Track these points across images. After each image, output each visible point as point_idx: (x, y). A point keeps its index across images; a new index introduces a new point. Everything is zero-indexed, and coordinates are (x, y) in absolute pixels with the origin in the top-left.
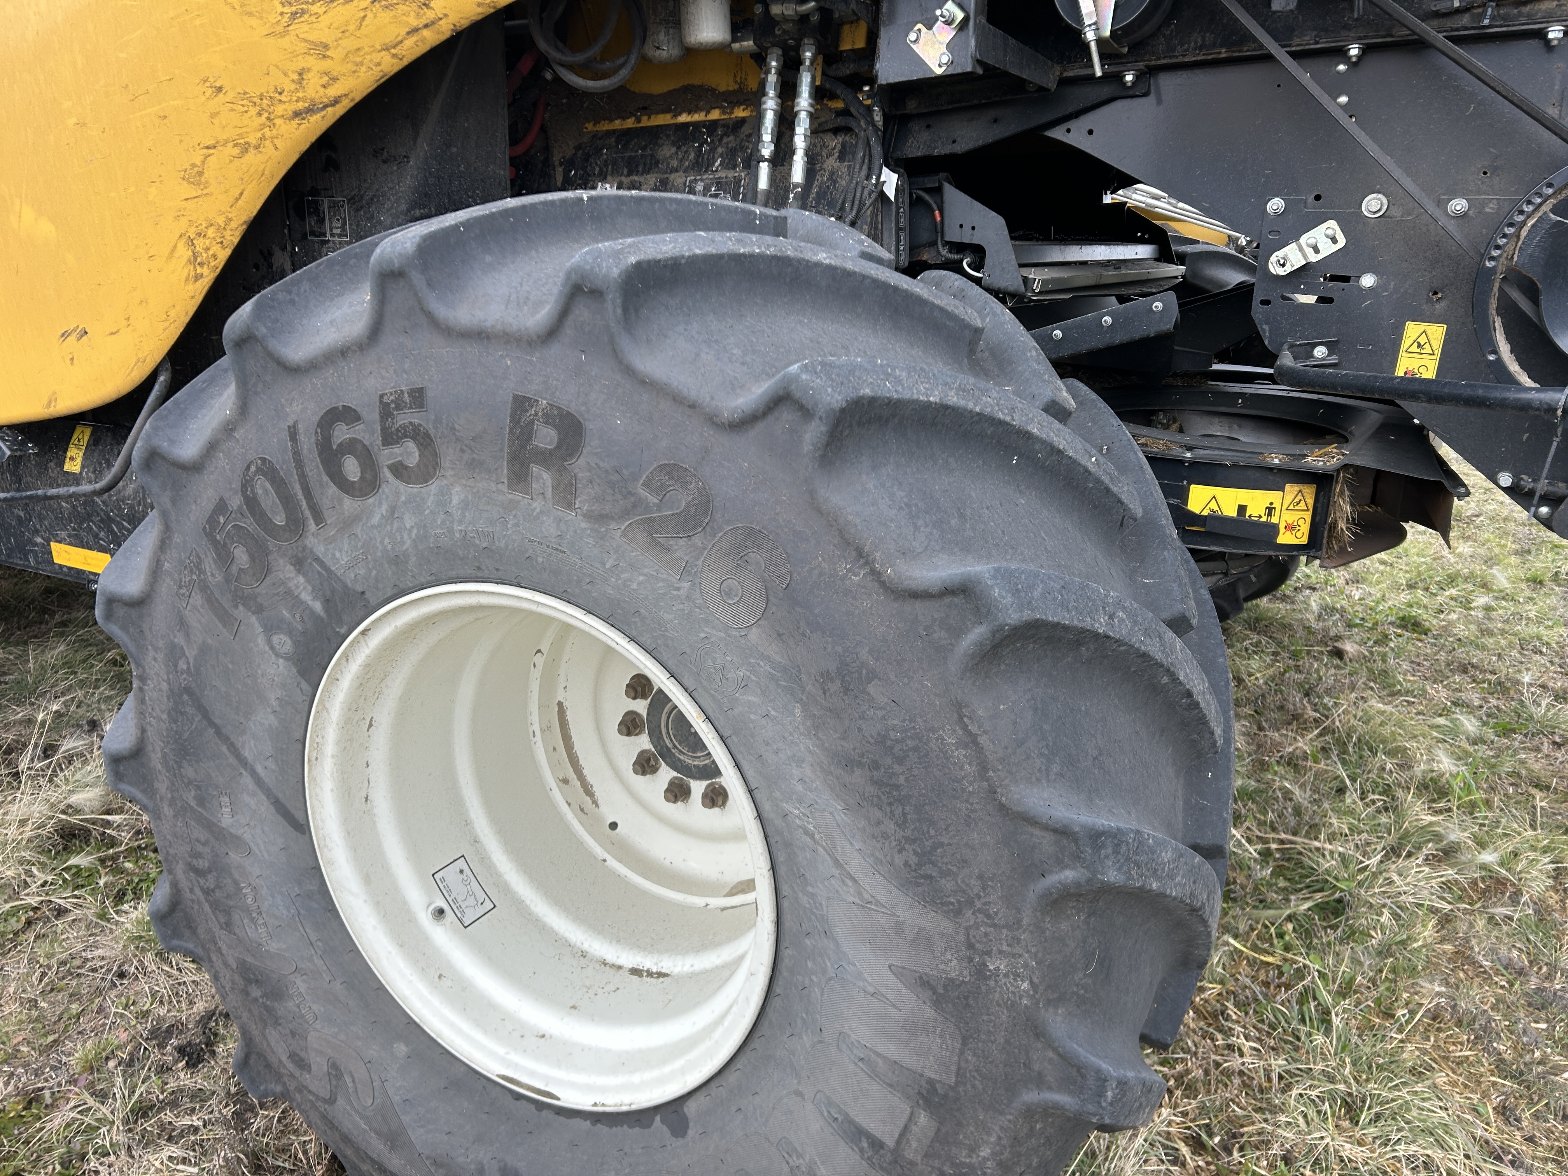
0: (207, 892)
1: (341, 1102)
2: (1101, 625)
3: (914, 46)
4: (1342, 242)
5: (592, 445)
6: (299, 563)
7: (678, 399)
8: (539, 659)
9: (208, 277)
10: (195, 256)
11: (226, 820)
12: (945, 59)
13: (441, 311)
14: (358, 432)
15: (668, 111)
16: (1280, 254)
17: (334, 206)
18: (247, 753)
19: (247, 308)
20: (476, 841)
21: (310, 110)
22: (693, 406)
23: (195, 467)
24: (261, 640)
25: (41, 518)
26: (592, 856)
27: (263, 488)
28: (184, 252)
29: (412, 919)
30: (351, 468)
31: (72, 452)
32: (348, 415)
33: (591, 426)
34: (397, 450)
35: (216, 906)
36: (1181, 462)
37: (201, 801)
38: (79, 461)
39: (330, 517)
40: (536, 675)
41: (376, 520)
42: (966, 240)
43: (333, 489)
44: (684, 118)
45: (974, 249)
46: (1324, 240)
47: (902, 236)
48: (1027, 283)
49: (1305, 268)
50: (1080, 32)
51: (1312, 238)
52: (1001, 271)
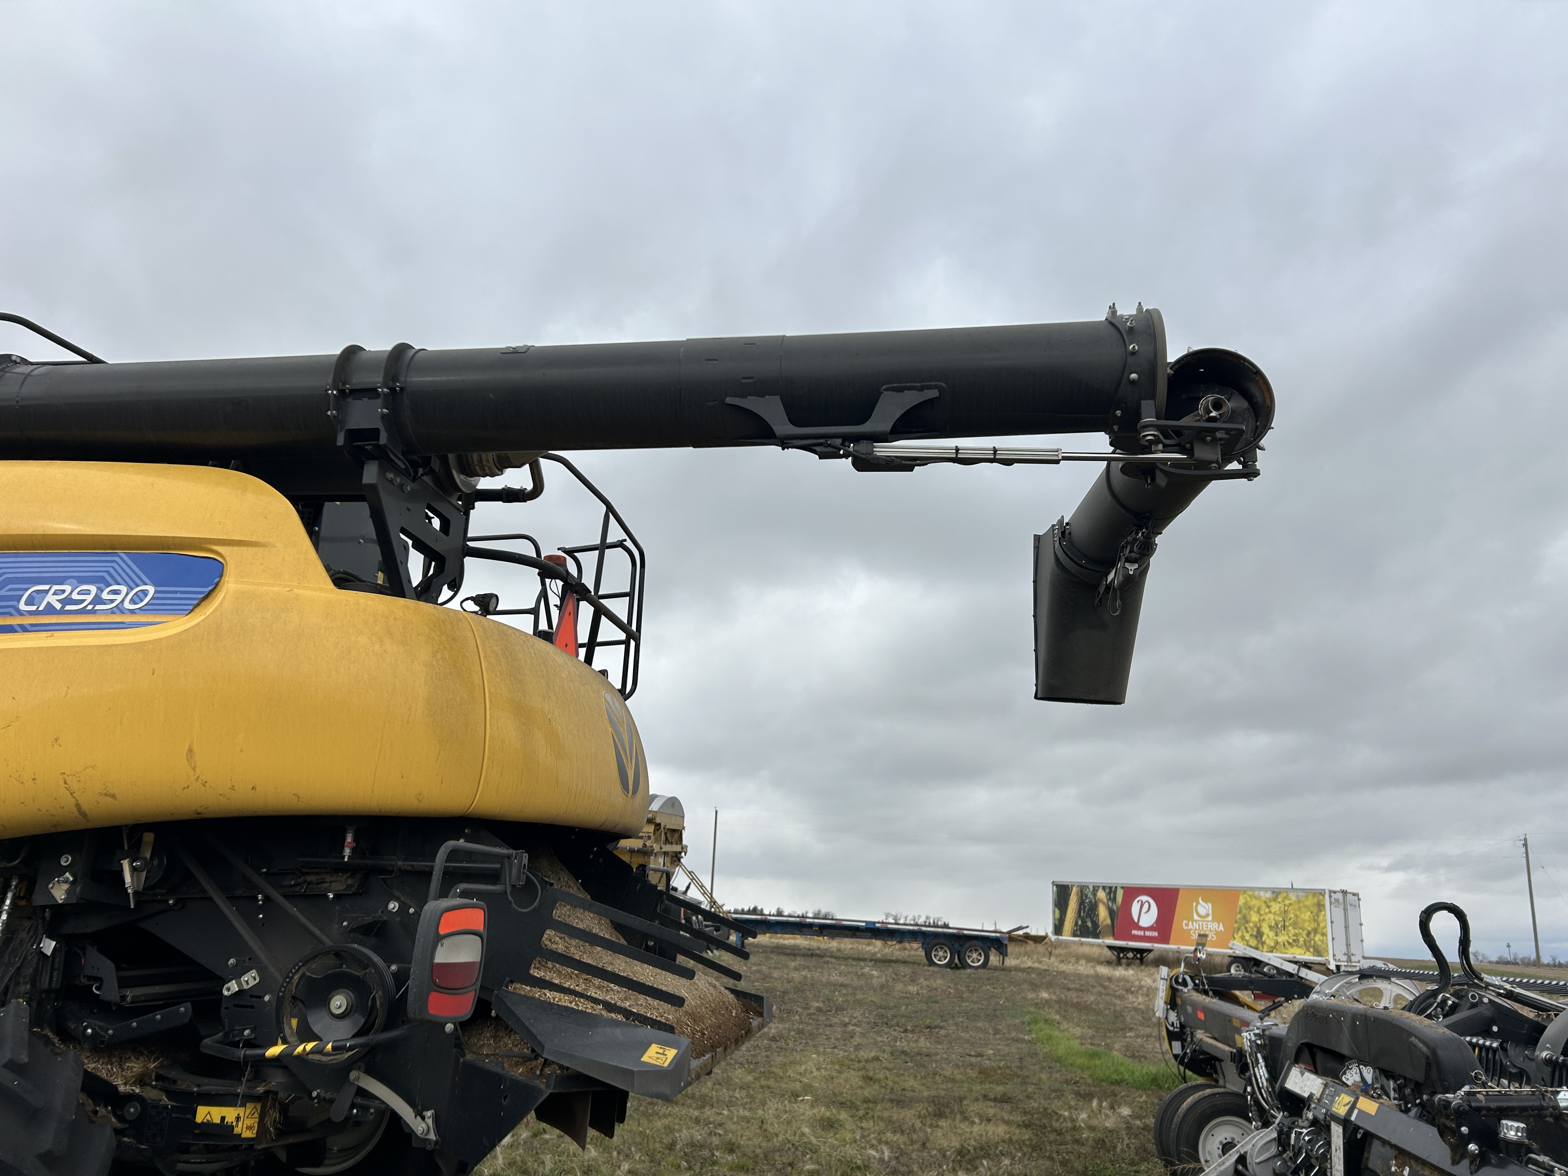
3: (51, 890)
4: (258, 980)
12: (63, 897)
16: (226, 986)
36: (192, 1093)
42: (94, 975)
45: (99, 979)
46: (250, 979)
47: (56, 973)
48: (123, 998)
49: (241, 992)
50: (126, 889)
51: (245, 978)
52: (109, 991)
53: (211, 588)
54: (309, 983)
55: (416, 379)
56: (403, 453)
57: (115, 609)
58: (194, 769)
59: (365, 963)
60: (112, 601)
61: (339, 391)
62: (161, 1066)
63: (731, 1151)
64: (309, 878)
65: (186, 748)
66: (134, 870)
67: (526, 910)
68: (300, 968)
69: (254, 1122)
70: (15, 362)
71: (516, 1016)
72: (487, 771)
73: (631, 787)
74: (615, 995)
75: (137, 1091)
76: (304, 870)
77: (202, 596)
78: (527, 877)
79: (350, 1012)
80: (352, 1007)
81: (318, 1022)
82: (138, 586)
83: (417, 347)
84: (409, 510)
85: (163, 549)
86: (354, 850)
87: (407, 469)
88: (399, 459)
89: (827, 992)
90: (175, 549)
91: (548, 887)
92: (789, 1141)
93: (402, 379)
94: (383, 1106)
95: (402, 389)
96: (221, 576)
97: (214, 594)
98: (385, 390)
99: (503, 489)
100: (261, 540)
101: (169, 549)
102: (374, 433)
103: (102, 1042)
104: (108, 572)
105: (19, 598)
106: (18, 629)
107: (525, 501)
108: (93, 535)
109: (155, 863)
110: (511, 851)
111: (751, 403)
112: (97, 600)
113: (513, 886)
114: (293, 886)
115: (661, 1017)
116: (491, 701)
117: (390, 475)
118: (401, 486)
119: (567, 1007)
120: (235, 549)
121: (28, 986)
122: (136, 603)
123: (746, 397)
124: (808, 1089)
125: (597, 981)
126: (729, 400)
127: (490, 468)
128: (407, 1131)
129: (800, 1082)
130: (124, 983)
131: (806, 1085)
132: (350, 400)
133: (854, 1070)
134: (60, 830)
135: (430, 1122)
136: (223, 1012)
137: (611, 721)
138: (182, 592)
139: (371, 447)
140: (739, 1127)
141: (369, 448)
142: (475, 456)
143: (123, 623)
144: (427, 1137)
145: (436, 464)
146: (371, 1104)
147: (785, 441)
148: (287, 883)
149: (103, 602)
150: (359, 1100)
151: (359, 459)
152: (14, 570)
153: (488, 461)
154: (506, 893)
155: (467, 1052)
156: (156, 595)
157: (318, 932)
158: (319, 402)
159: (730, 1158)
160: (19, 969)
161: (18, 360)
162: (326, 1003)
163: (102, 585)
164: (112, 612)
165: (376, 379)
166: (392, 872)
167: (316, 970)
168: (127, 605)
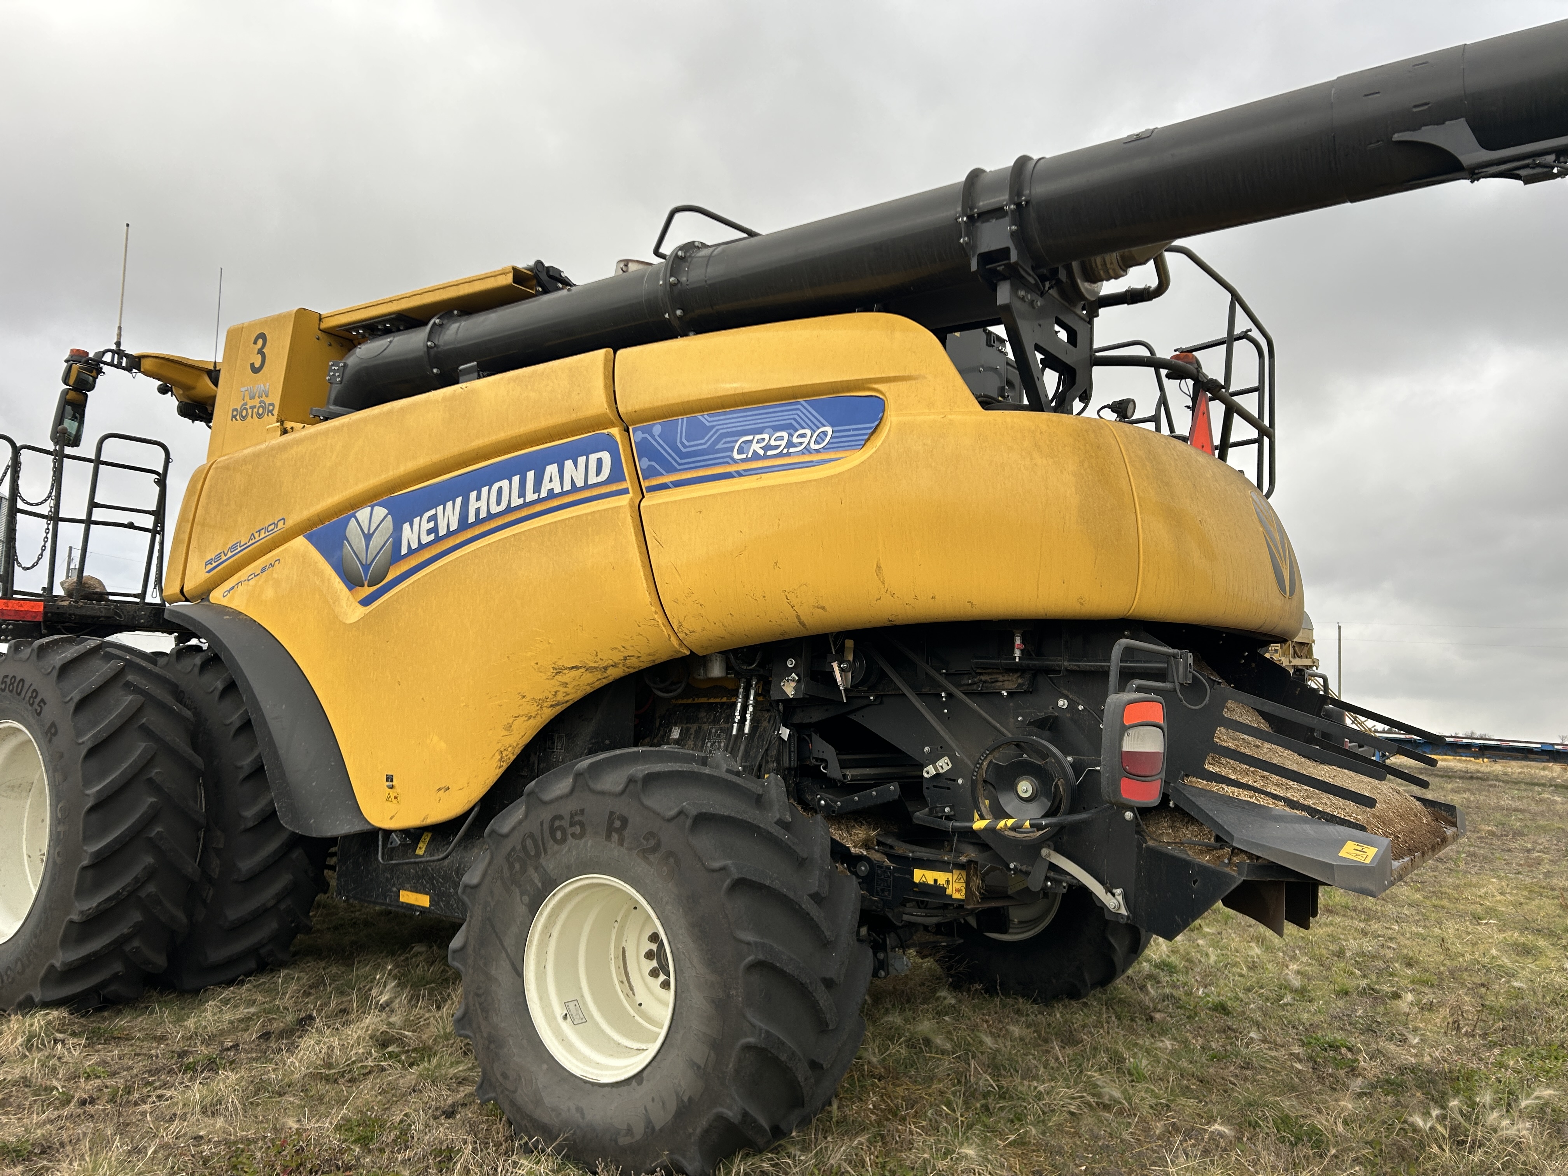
0: (480, 1004)
1: (519, 1091)
2: (768, 883)
3: (783, 688)
4: (950, 765)
5: (630, 826)
6: (536, 869)
7: (654, 812)
8: (616, 925)
9: (505, 766)
10: (502, 758)
11: (493, 972)
12: (792, 693)
13: (592, 785)
14: (563, 823)
15: (705, 697)
16: (925, 770)
17: (560, 738)
18: (505, 944)
19: (533, 782)
20: (582, 996)
21: (557, 705)
22: (658, 814)
23: (506, 836)
24: (518, 898)
25: (398, 879)
26: (629, 1014)
27: (529, 842)
28: (498, 757)
29: (555, 1018)
30: (559, 835)
31: (420, 845)
32: (560, 817)
33: (630, 820)
34: (574, 828)
35: (483, 1010)
36: (908, 858)
37: (485, 964)
38: (423, 849)
39: (549, 851)
40: (614, 932)
41: (564, 852)
42: (820, 757)
43: (552, 842)
44: (712, 700)
45: (824, 761)
46: (944, 764)
47: (792, 755)
48: (845, 776)
49: (938, 775)
50: (838, 687)
51: (939, 763)
52: (833, 770)
53: (876, 423)
54: (996, 769)
55: (1038, 190)
56: (1033, 268)
57: (804, 451)
58: (883, 583)
59: (1045, 754)
60: (801, 444)
61: (968, 217)
62: (878, 834)
63: (1409, 965)
64: (983, 678)
65: (875, 566)
66: (842, 670)
67: (1197, 708)
68: (987, 755)
69: (961, 885)
70: (698, 247)
71: (1198, 807)
72: (1143, 573)
73: (1288, 588)
74: (1297, 792)
75: (865, 853)
76: (978, 671)
77: (871, 431)
78: (1194, 676)
79: (1036, 797)
80: (1037, 791)
81: (1008, 803)
82: (818, 428)
83: (1036, 157)
84: (1040, 325)
85: (834, 393)
86: (1022, 651)
87: (1036, 284)
88: (1030, 275)
89: (1498, 815)
90: (843, 391)
91: (1216, 686)
92: (1478, 962)
93: (1027, 192)
94: (1075, 881)
95: (1027, 202)
96: (884, 411)
97: (880, 429)
98: (1012, 206)
99: (1127, 291)
100: (913, 373)
101: (839, 392)
102: (1006, 252)
103: (834, 812)
104: (795, 419)
105: (732, 450)
106: (735, 474)
107: (1150, 299)
108: (779, 389)
109: (857, 664)
110: (1176, 651)
111: (1428, 135)
112: (790, 444)
113: (1181, 684)
114: (971, 684)
115: (1350, 816)
116: (1140, 506)
117: (1022, 293)
118: (1032, 303)
119: (1248, 801)
120: (892, 385)
121: (775, 764)
122: (819, 444)
123: (1420, 128)
124: (1491, 912)
125: (1275, 778)
126: (1397, 137)
127: (1114, 270)
128: (1099, 905)
129: (1481, 905)
130: (843, 765)
131: (1488, 907)
132: (978, 224)
133: (1548, 897)
134: (786, 637)
135: (1120, 898)
136: (926, 792)
137: (1261, 521)
138: (854, 430)
139: (1003, 267)
140: (1414, 943)
141: (1000, 269)
142: (1099, 260)
143: (812, 461)
144: (1119, 912)
145: (1062, 275)
146: (1063, 878)
147: (1476, 171)
148: (964, 682)
149: (794, 445)
150: (1052, 874)
151: (991, 281)
152: (725, 426)
153: (1111, 263)
154: (1175, 690)
155: (1148, 838)
156: (834, 435)
157: (998, 725)
158: (952, 230)
159: (1409, 972)
160: (767, 750)
161: (700, 245)
162: (1013, 788)
163: (792, 431)
164: (802, 453)
165: (1002, 198)
166: (1059, 671)
167: (1000, 758)
168: (813, 446)
